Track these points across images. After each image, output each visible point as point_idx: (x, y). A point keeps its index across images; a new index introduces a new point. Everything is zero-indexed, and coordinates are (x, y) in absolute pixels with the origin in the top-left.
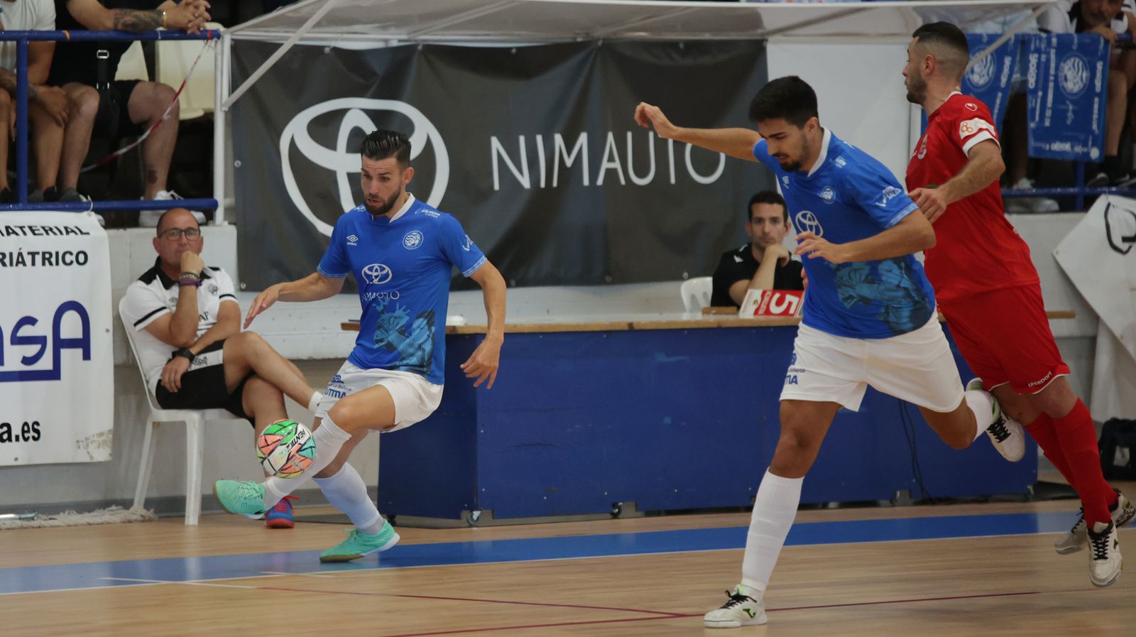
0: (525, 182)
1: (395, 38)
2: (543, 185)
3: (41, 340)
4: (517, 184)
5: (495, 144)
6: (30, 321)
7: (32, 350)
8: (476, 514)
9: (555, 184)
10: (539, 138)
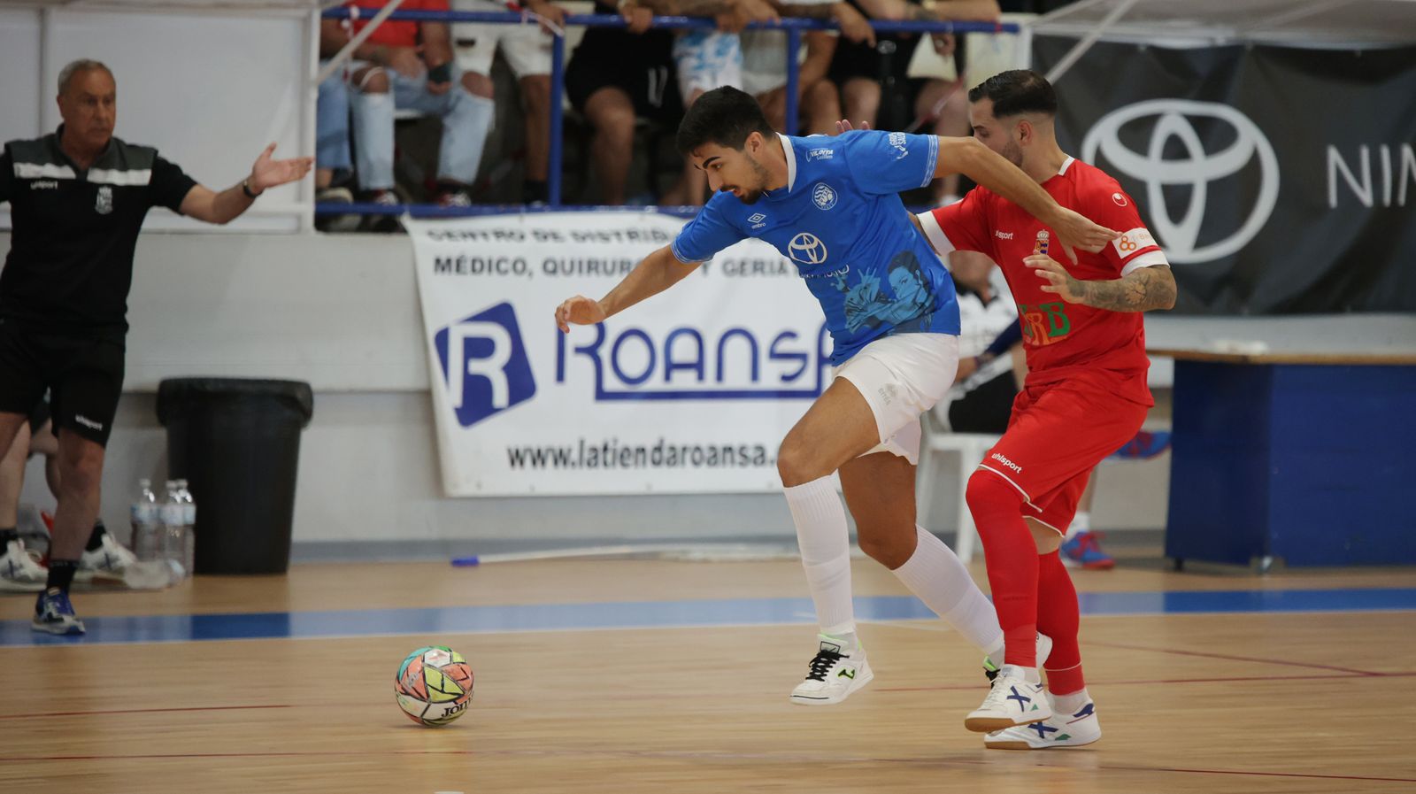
0: (1366, 197)
1: (1222, 36)
2: (1387, 199)
3: (802, 357)
4: (1356, 201)
5: (1334, 156)
6: (790, 335)
7: (791, 367)
8: (1267, 562)
9: (1402, 199)
10: (1385, 153)
